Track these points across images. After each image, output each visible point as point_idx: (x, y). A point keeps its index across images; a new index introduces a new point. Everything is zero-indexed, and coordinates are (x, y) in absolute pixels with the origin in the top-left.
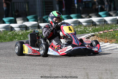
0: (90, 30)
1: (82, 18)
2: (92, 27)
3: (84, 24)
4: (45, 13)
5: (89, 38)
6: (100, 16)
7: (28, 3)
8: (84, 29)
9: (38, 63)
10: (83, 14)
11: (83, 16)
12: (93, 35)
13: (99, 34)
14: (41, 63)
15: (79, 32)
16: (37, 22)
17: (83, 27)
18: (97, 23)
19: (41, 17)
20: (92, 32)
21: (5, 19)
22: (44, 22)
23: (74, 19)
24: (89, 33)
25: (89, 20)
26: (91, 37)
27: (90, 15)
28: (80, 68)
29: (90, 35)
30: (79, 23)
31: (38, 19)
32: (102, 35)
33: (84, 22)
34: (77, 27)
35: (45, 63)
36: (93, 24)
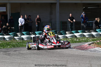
0: (91, 40)
1: (85, 32)
2: (92, 38)
3: (87, 36)
4: (62, 29)
5: (90, 45)
6: (97, 32)
7: (51, 22)
8: (87, 40)
9: (57, 59)
10: (86, 30)
11: (86, 31)
12: (93, 43)
13: (97, 43)
14: (59, 59)
15: (84, 41)
16: (57, 34)
17: (86, 38)
18: (95, 36)
19: (59, 31)
20: (92, 41)
21: (36, 32)
22: (61, 35)
23: (80, 33)
24: (90, 42)
25: (90, 34)
26: (91, 44)
27: (91, 31)
28: (84, 63)
29: (91, 42)
30: (84, 35)
31: (57, 33)
32: (99, 43)
33: (87, 35)
34: (82, 38)
35: (62, 59)
36: (93, 36)
